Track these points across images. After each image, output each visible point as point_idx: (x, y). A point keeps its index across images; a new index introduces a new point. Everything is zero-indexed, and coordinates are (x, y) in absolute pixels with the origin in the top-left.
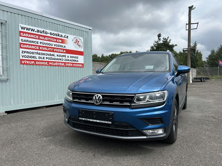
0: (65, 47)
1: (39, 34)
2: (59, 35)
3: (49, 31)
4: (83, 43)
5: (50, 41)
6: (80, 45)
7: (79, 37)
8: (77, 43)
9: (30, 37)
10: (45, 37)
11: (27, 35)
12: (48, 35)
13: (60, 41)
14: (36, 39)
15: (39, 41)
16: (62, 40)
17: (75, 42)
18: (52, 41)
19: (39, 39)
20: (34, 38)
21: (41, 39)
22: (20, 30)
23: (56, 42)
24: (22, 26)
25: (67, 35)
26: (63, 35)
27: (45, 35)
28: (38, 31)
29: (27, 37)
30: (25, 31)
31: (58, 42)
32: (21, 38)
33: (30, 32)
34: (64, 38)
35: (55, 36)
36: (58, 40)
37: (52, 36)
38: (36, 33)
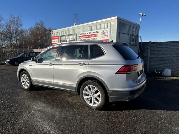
0: (96, 39)
1: (85, 35)
2: (93, 32)
3: (89, 32)
4: (108, 33)
5: (89, 37)
6: (106, 35)
7: (105, 29)
8: (104, 34)
9: (82, 38)
10: (87, 36)
11: (81, 37)
12: (89, 34)
13: (94, 36)
14: (84, 38)
15: (85, 39)
16: (95, 35)
17: (103, 34)
18: (90, 37)
19: (85, 38)
20: (83, 38)
21: (86, 38)
22: (80, 35)
23: (92, 37)
24: (80, 33)
25: (98, 30)
26: (96, 31)
27: (87, 35)
28: (85, 34)
29: (81, 38)
30: (81, 35)
31: (93, 37)
32: (80, 39)
33: (82, 35)
34: (96, 33)
35: (92, 34)
36: (93, 36)
37: (90, 34)
38: (84, 35)
